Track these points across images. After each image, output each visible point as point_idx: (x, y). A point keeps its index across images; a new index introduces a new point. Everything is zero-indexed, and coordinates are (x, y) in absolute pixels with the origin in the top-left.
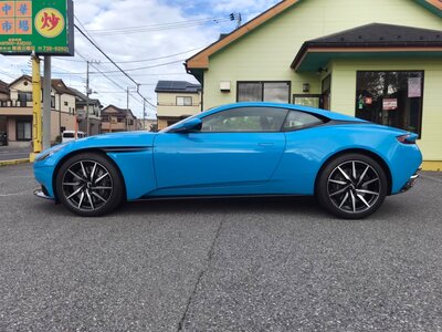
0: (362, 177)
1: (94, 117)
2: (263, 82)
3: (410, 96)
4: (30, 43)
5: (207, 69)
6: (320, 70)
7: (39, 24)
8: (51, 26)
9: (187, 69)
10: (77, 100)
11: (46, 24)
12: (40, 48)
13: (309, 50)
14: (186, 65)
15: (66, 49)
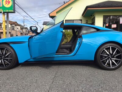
0: (114, 53)
1: (26, 32)
2: (73, 20)
3: (120, 23)
4: (2, 9)
5: (55, 16)
6: (91, 16)
7: (4, 3)
8: (8, 4)
9: (50, 16)
10: (21, 28)
11: (6, 3)
12: (5, 11)
13: (88, 9)
14: (49, 15)
15: (13, 11)
